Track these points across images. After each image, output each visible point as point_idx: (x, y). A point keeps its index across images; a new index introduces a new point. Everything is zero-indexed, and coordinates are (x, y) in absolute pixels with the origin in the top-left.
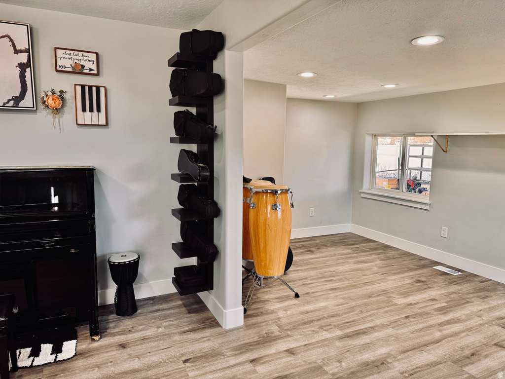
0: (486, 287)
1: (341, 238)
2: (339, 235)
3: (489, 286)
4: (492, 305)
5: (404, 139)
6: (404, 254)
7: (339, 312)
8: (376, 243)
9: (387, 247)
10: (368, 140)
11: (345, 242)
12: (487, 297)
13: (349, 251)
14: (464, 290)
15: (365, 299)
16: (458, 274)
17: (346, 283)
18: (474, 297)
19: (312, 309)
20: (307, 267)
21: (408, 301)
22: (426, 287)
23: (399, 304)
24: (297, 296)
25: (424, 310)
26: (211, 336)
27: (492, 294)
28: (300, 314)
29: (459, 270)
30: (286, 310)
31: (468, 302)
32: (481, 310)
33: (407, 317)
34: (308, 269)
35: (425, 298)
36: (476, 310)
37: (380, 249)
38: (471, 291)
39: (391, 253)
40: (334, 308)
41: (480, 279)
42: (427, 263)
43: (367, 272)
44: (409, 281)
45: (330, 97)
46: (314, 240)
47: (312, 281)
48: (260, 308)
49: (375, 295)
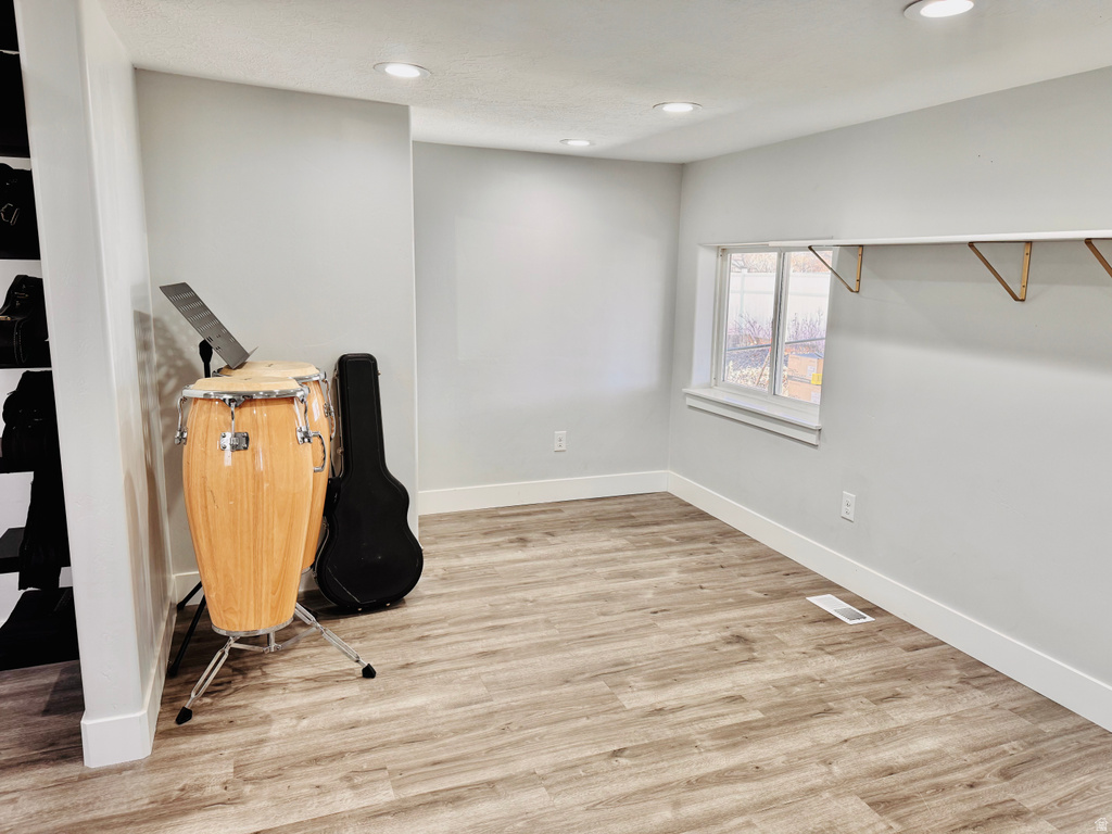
0: (913, 665)
1: (631, 506)
2: (632, 500)
3: (922, 664)
4: (892, 725)
5: (780, 256)
6: (755, 558)
7: (440, 728)
8: (707, 523)
9: (729, 533)
10: (706, 260)
11: (633, 517)
12: (896, 696)
13: (620, 543)
14: (844, 672)
15: (546, 688)
16: (862, 621)
17: (535, 636)
18: (855, 695)
19: (378, 715)
20: (471, 588)
21: (660, 698)
22: (746, 656)
23: (628, 707)
24: (369, 673)
25: (681, 732)
26: (33, 788)
27: (915, 688)
28: (331, 728)
29: (873, 610)
30: (302, 717)
31: (828, 711)
32: (846, 741)
33: (616, 754)
34: (471, 591)
35: (714, 692)
36: (831, 740)
37: (705, 541)
38: (860, 677)
39: (728, 551)
40: (440, 714)
41: (911, 639)
42: (800, 586)
43: (619, 606)
44: (711, 638)
45: (579, 144)
46: (560, 511)
47: (452, 629)
48: (240, 707)
49: (587, 675)
